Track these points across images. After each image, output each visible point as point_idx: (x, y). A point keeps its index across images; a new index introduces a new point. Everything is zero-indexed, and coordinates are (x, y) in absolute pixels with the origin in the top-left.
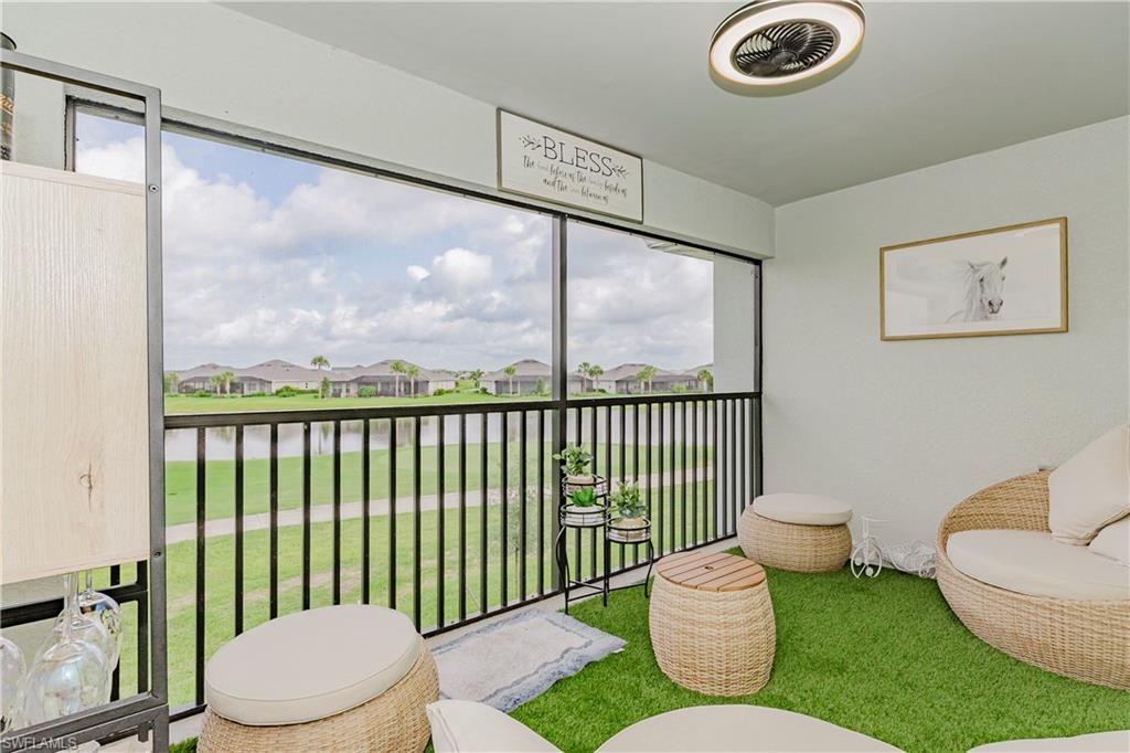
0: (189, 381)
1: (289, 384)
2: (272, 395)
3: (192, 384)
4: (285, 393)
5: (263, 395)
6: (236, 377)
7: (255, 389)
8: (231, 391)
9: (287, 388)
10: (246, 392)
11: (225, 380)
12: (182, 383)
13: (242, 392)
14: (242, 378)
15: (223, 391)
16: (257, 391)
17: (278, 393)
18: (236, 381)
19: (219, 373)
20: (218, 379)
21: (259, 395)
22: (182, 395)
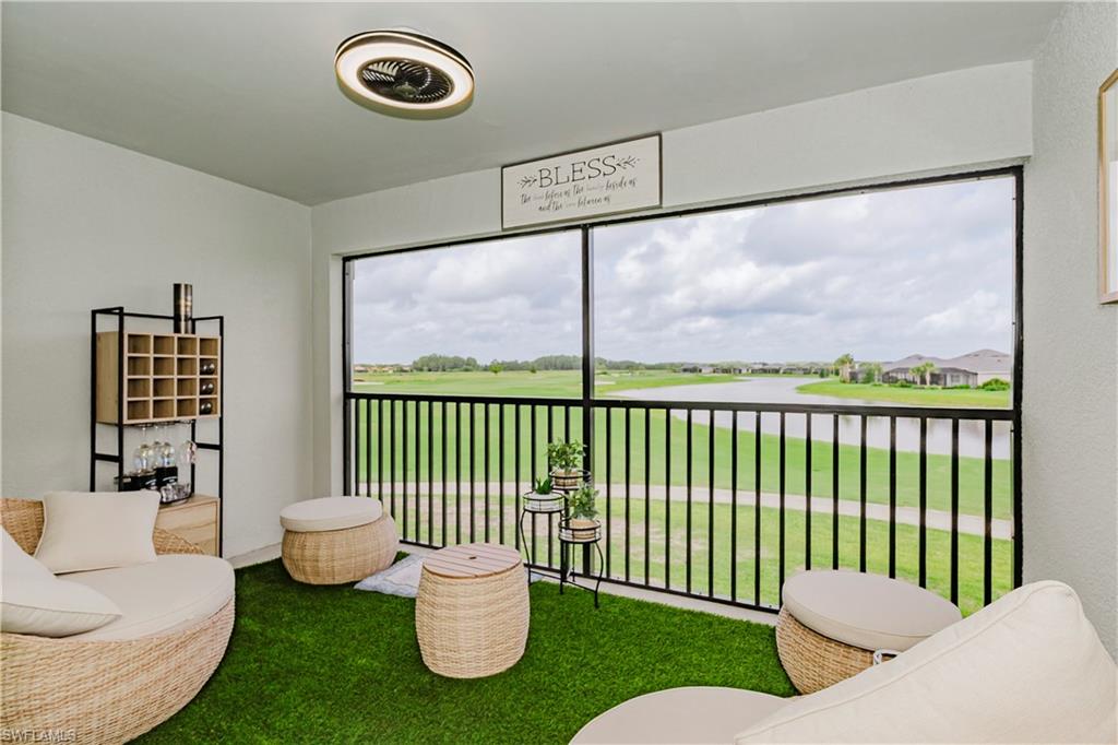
0: (893, 371)
1: (998, 377)
2: (978, 388)
3: (894, 375)
4: (994, 386)
5: (967, 387)
6: (936, 369)
7: (958, 381)
8: (931, 383)
9: (997, 381)
10: (949, 384)
11: (925, 371)
12: (888, 373)
13: (945, 384)
14: (944, 370)
15: (923, 381)
16: (962, 382)
17: (985, 385)
18: (937, 372)
19: (919, 364)
20: (918, 370)
21: (961, 388)
22: (886, 385)
